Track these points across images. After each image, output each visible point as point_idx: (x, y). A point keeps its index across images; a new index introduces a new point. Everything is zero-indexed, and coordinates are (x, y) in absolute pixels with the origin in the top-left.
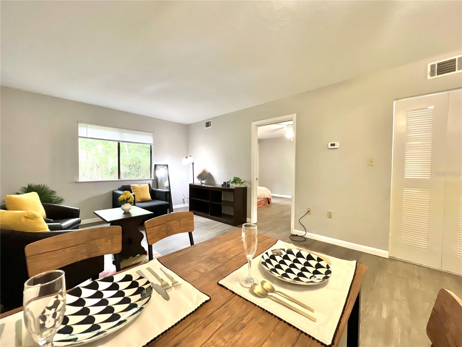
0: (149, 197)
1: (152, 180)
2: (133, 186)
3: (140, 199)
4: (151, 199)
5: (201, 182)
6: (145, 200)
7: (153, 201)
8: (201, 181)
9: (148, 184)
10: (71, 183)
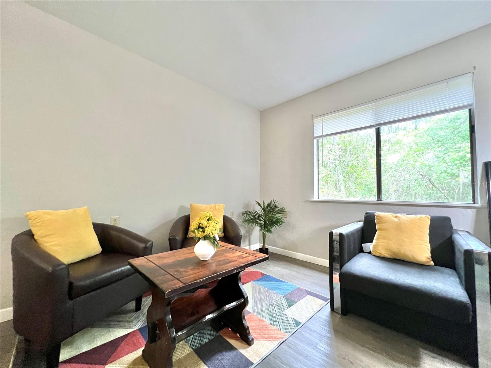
0: (422, 251)
1: (474, 210)
4: (431, 262)
9: (429, 217)
10: (305, 202)
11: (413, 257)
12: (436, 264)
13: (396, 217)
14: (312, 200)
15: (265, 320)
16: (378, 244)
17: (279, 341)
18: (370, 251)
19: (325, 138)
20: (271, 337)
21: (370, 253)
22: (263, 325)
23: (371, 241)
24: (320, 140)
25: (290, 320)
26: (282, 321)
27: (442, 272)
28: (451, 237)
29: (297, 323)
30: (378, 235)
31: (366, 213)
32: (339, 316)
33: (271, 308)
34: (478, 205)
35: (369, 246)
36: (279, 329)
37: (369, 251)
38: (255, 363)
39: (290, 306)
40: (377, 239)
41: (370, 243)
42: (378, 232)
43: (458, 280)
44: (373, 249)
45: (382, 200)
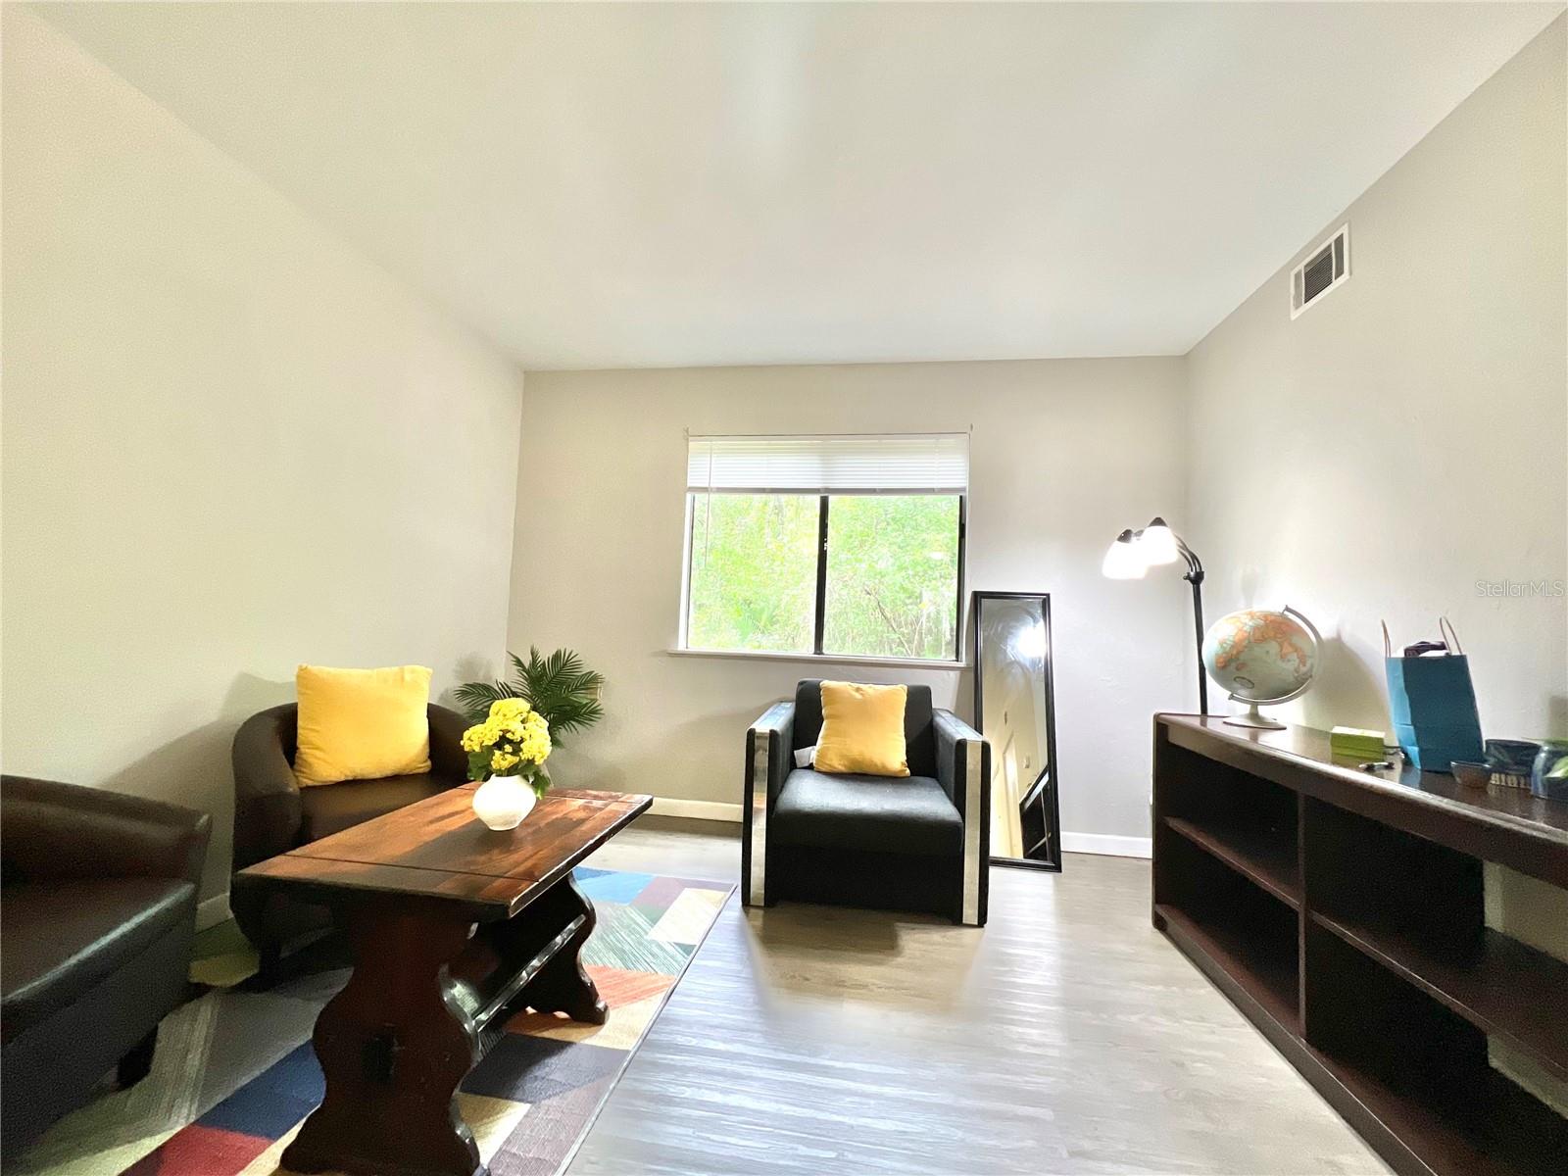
0: (894, 754)
1: (958, 673)
2: (828, 689)
3: (843, 756)
4: (908, 771)
5: (1254, 716)
6: (866, 770)
7: (915, 784)
8: (1255, 705)
9: (906, 687)
10: (656, 654)
11: (884, 767)
12: (912, 774)
13: (858, 690)
14: (672, 649)
15: (610, 966)
16: (828, 749)
17: (663, 994)
18: (812, 764)
19: (714, 497)
20: (642, 992)
21: (811, 767)
22: (611, 978)
23: (814, 743)
24: (699, 496)
25: (669, 948)
26: (653, 956)
27: (923, 785)
28: (932, 720)
29: (687, 949)
30: (826, 729)
31: (801, 683)
32: (761, 912)
33: (611, 936)
34: (962, 664)
35: (809, 754)
36: (653, 972)
37: (806, 765)
38: (630, 1049)
39: (654, 921)
40: (823, 738)
41: (811, 748)
42: (827, 724)
43: (943, 793)
44: (817, 760)
45: (822, 654)
